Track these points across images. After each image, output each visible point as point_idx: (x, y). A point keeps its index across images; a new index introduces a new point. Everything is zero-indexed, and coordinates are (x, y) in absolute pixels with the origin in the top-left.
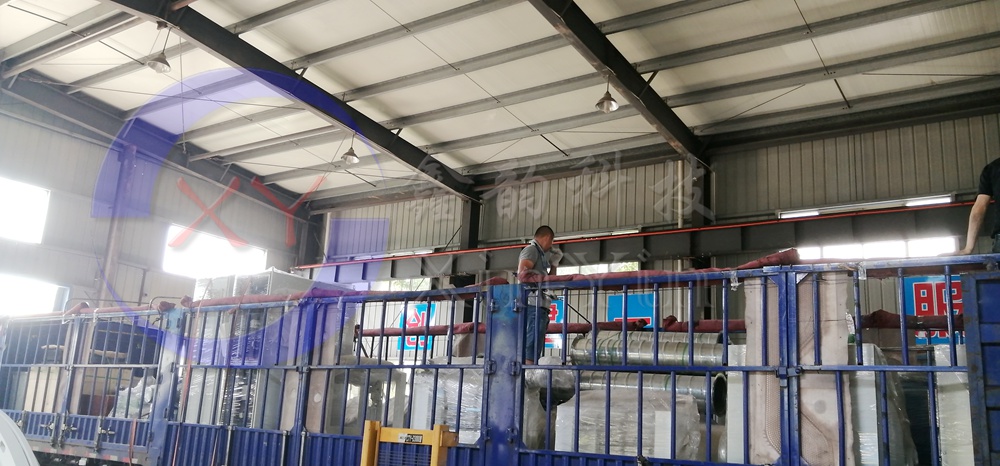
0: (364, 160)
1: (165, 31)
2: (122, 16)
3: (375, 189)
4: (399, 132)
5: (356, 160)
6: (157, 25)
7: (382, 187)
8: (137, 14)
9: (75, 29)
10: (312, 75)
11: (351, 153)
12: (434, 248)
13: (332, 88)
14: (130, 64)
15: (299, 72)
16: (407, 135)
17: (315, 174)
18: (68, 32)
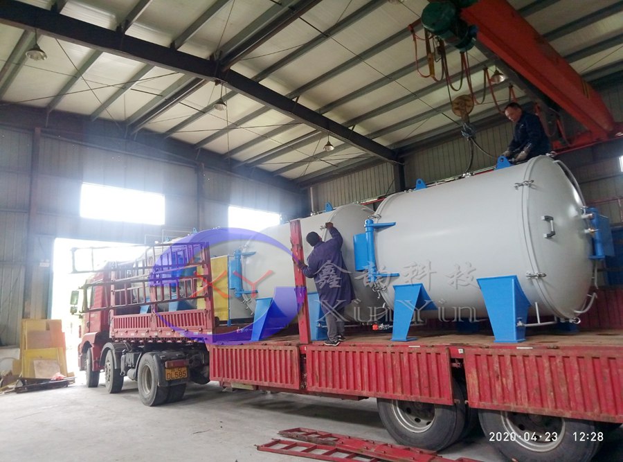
0: (338, 148)
1: (220, 85)
2: (197, 80)
3: (337, 168)
4: (353, 128)
5: (332, 148)
6: (214, 83)
7: (340, 167)
8: (204, 78)
9: (167, 97)
10: (302, 101)
11: (329, 144)
12: (378, 197)
13: (313, 107)
14: (197, 114)
15: (295, 100)
16: (358, 129)
17: (303, 164)
18: (163, 100)
